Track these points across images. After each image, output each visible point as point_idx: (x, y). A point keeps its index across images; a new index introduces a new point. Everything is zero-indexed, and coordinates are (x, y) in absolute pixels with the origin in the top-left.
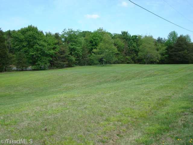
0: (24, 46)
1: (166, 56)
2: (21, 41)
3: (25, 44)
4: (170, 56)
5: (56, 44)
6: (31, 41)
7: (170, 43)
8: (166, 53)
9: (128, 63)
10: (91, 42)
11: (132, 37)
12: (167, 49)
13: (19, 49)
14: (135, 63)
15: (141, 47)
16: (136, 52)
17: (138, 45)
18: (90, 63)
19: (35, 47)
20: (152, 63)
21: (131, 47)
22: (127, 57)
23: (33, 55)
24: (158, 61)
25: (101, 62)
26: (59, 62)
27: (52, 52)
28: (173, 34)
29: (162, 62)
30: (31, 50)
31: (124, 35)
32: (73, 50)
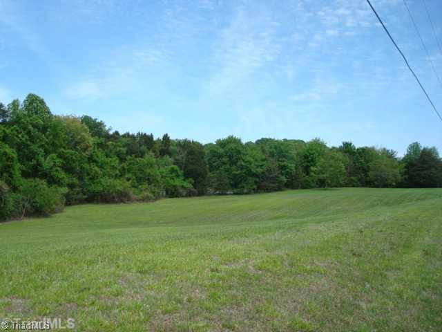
0: (224, 163)
1: (406, 176)
2: (220, 156)
3: (225, 160)
4: (411, 177)
5: (263, 160)
6: (233, 156)
7: (410, 158)
8: (406, 173)
9: (354, 186)
10: (306, 157)
11: (358, 149)
12: (406, 167)
13: (218, 168)
14: (363, 186)
15: (371, 165)
16: (365, 171)
17: (367, 162)
18: (306, 186)
19: (239, 163)
20: (386, 186)
21: (357, 164)
22: (353, 178)
23: (236, 175)
24: (394, 184)
25: (322, 184)
26: (267, 184)
27: (259, 170)
28: (415, 147)
29: (400, 186)
30: (234, 167)
31: (347, 148)
32: (283, 167)
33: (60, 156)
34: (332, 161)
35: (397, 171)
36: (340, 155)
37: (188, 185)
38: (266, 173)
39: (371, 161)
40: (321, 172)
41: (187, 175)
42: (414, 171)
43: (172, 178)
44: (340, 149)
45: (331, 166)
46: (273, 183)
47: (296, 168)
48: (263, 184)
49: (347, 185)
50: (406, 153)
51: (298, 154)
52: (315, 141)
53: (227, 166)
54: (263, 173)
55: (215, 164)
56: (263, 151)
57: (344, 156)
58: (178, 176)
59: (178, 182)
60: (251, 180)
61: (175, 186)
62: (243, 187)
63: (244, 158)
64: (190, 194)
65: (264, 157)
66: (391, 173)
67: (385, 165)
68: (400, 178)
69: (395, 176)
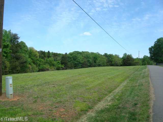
0: (72, 60)
2: (71, 58)
3: (72, 59)
4: (124, 63)
5: (83, 59)
6: (74, 58)
7: (124, 58)
8: (123, 62)
9: (108, 66)
10: (95, 58)
11: (109, 55)
12: (123, 60)
13: (70, 61)
14: (111, 66)
15: (113, 60)
16: (111, 62)
18: (95, 66)
19: (76, 60)
20: (117, 66)
21: (109, 60)
22: (108, 64)
23: (76, 63)
25: (99, 65)
26: (84, 66)
27: (82, 62)
28: (125, 54)
29: (121, 66)
30: (75, 61)
31: (106, 55)
32: (88, 61)
33: (32, 59)
34: (102, 59)
35: (120, 61)
36: (104, 57)
37: (63, 66)
38: (84, 63)
39: (113, 58)
40: (99, 62)
41: (62, 64)
42: (125, 61)
43: (58, 65)
44: (104, 55)
45: (102, 60)
46: (86, 65)
47: (92, 61)
48: (83, 66)
49: (106, 66)
50: (123, 56)
51: (92, 57)
52: (97, 53)
53: (73, 61)
54: (83, 63)
55: (69, 60)
56: (83, 56)
57: (106, 57)
58: (60, 64)
59: (60, 66)
60: (80, 65)
61: (59, 67)
62: (78, 67)
63: (78, 58)
64: (63, 69)
65: (83, 58)
66: (119, 62)
67: (117, 60)
68: (121, 63)
69: (119, 63)
